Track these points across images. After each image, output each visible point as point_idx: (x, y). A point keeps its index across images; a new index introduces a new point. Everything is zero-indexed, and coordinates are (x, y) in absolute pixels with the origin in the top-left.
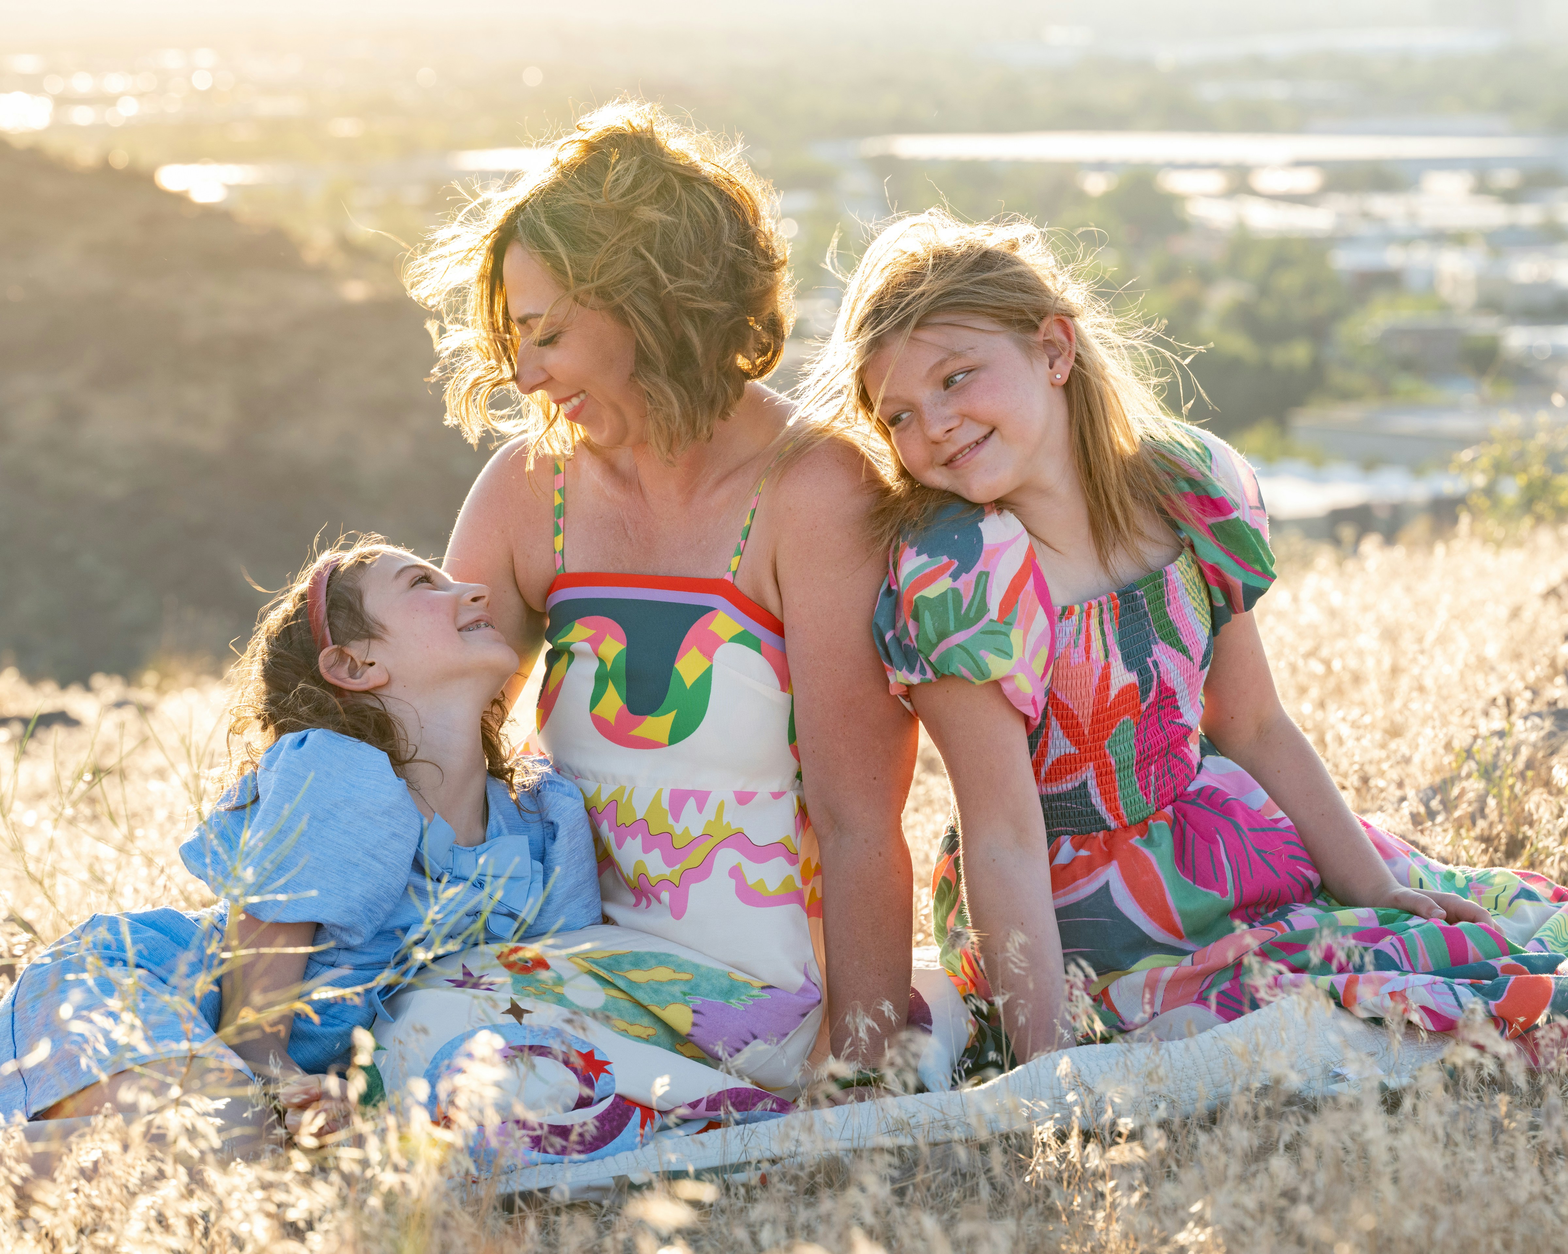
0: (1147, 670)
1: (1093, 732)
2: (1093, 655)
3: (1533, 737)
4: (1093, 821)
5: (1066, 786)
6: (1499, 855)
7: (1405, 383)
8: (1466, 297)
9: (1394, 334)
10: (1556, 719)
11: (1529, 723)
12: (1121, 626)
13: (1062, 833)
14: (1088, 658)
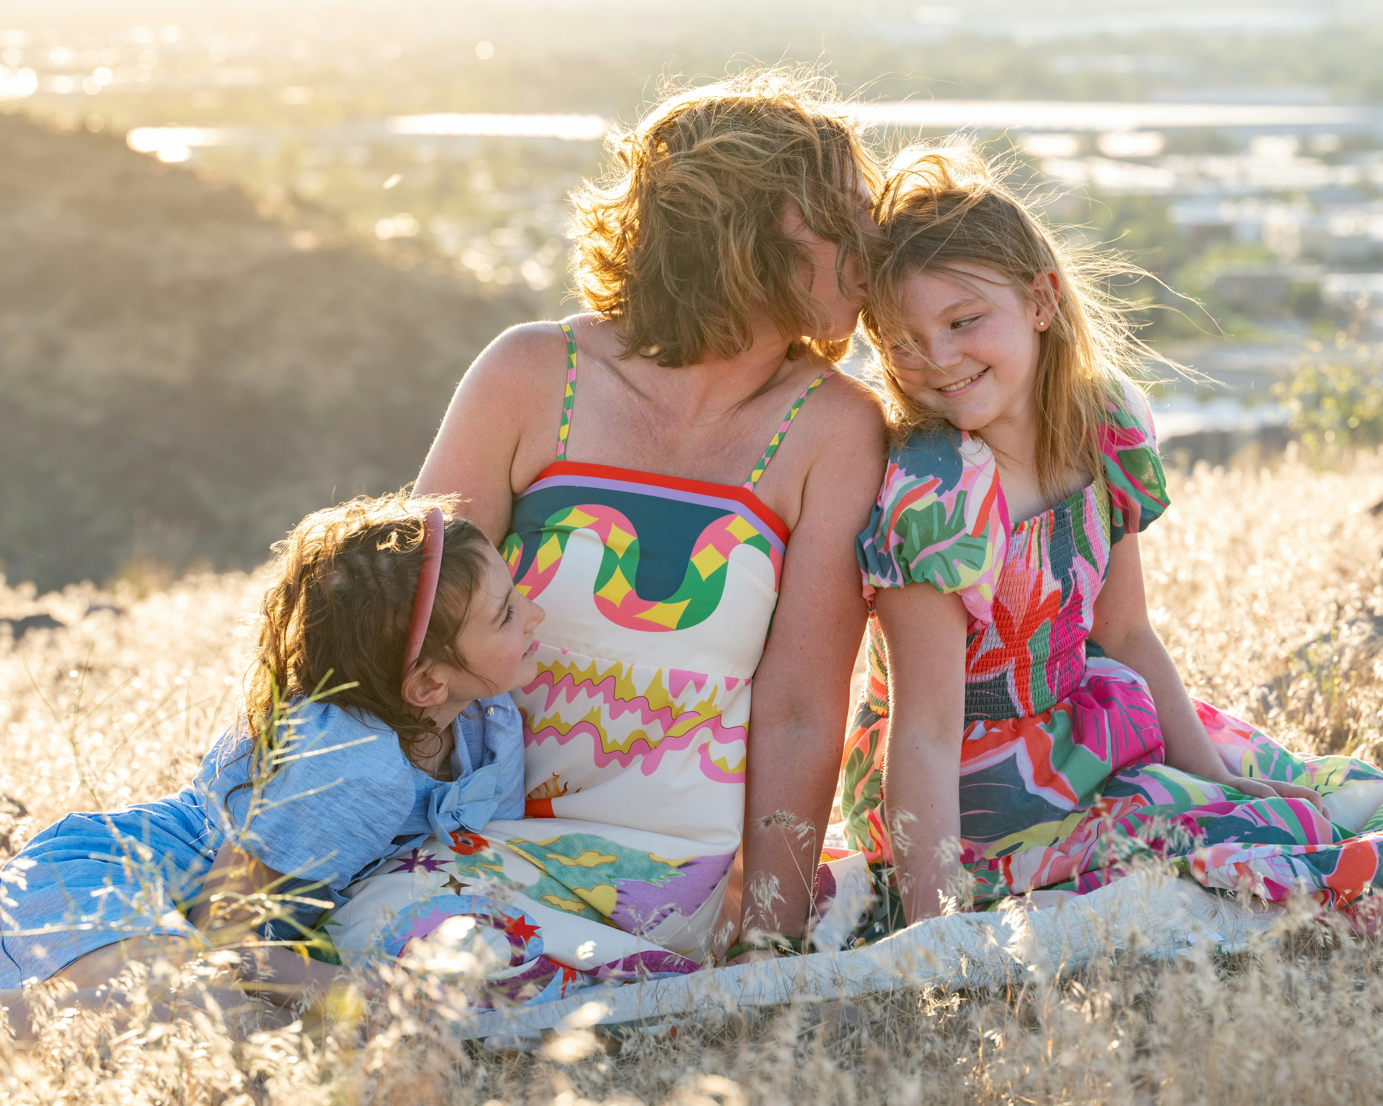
0: (1068, 578)
1: (1021, 631)
2: (1031, 565)
3: (1357, 640)
4: (1005, 709)
5: (989, 676)
6: (1324, 745)
7: (1238, 324)
8: (1290, 248)
9: (1227, 281)
10: (1376, 625)
11: (1355, 629)
12: (1053, 539)
13: (977, 718)
14: (1027, 567)
